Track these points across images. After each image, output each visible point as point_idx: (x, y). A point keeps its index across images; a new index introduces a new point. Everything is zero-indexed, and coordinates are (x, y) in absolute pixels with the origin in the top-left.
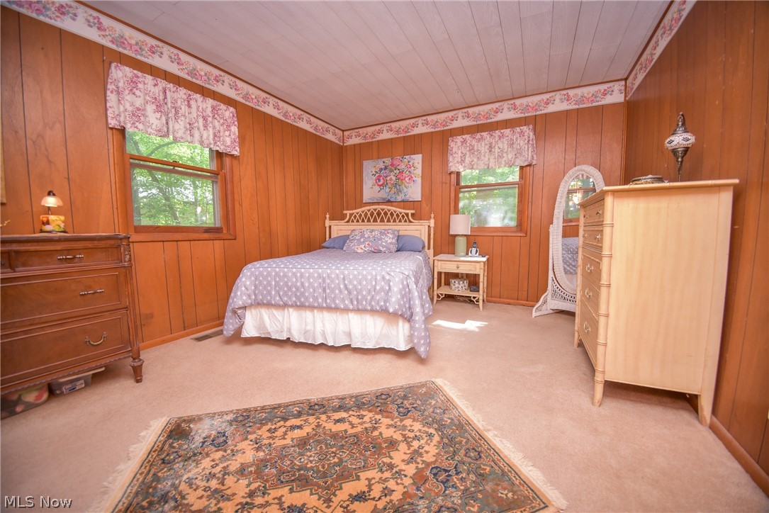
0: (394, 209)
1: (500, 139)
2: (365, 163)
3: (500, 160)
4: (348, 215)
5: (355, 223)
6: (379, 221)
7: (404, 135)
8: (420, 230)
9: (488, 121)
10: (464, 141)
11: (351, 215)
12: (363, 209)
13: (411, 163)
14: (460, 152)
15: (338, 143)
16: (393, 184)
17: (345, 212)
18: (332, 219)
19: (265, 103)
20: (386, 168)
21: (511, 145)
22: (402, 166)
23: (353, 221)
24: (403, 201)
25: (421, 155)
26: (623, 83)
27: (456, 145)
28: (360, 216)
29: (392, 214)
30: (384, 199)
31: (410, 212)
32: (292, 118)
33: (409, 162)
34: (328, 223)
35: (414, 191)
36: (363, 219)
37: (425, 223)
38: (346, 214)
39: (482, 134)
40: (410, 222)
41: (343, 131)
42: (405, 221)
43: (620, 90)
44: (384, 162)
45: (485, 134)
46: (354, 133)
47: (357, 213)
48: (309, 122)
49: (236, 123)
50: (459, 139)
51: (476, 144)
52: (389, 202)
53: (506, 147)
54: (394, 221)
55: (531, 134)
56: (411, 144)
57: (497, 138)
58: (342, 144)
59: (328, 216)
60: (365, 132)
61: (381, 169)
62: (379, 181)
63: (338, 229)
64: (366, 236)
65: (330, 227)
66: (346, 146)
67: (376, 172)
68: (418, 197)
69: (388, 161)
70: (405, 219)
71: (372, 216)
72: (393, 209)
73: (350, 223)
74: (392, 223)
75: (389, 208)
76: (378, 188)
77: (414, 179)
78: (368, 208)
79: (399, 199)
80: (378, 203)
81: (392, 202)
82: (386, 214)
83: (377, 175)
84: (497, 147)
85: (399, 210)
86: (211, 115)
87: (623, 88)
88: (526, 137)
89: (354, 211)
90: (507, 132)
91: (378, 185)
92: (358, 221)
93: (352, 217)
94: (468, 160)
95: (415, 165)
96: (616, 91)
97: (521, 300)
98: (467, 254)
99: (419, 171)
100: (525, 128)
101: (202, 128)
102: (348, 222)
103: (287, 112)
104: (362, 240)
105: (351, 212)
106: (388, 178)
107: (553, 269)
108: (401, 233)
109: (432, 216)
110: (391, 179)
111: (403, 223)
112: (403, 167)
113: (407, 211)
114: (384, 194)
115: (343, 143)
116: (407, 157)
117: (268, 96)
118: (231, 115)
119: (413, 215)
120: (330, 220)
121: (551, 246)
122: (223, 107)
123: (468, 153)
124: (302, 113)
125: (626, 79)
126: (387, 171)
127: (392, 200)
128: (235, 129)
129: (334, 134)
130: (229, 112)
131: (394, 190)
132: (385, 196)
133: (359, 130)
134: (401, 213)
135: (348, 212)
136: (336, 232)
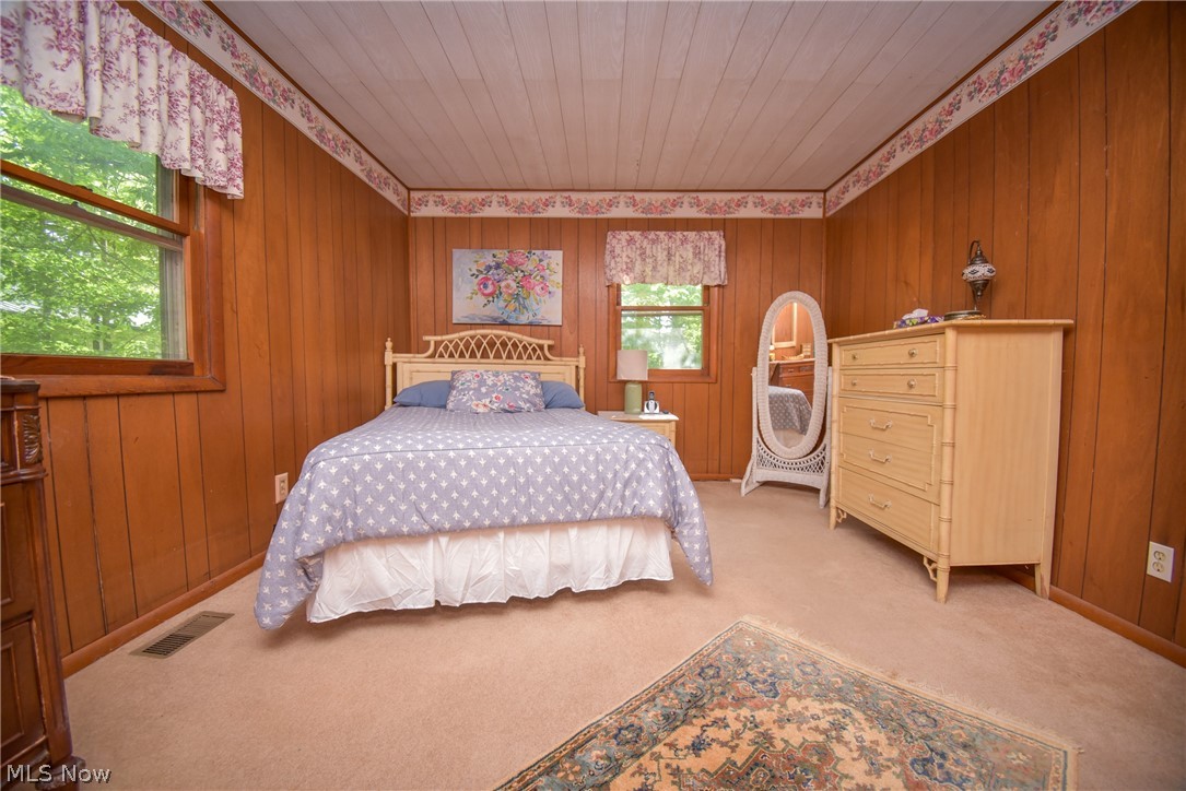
0: (520, 336)
1: (682, 244)
2: (457, 253)
3: (684, 274)
4: (432, 344)
5: (446, 359)
6: (491, 356)
7: (531, 216)
8: (563, 374)
9: (663, 216)
10: (631, 241)
11: (437, 344)
12: (462, 334)
13: (544, 263)
14: (624, 255)
15: (402, 209)
16: (511, 294)
17: (426, 338)
18: (395, 350)
19: (286, 100)
20: (498, 266)
21: (697, 254)
22: (529, 266)
23: (441, 356)
24: (531, 325)
25: (561, 252)
26: (822, 195)
27: (618, 242)
28: (456, 346)
29: (515, 346)
30: (495, 319)
31: (546, 343)
32: (332, 143)
33: (541, 260)
34: (389, 358)
35: (550, 309)
36: (462, 352)
37: (572, 362)
38: (429, 342)
39: (658, 233)
40: (547, 359)
41: (409, 190)
42: (539, 358)
43: (819, 203)
44: (494, 256)
45: (662, 234)
46: (431, 197)
47: (451, 342)
48: (359, 160)
49: (238, 125)
50: (624, 235)
51: (649, 246)
52: (504, 324)
53: (691, 255)
54: (520, 357)
55: (723, 243)
56: (546, 232)
57: (678, 243)
58: (406, 213)
59: (389, 344)
60: (456, 199)
61: (489, 268)
62: (486, 287)
63: (413, 370)
64: (489, 382)
65: (394, 366)
66: (415, 218)
67: (478, 270)
68: (557, 319)
69: (502, 255)
70: (537, 353)
71: (479, 347)
72: (516, 336)
73: (437, 359)
74: (515, 361)
75: (510, 334)
76: (483, 300)
77: (550, 289)
78: (472, 332)
79: (524, 319)
80: (483, 325)
81: (510, 324)
82: (504, 344)
83: (481, 276)
84: (677, 254)
85: (527, 339)
86: (187, 93)
87: (821, 201)
88: (717, 247)
89: (444, 337)
90: (692, 235)
91: (484, 294)
92: (451, 356)
93: (441, 349)
94: (638, 267)
95: (553, 266)
96: (814, 205)
97: (712, 473)
98: (643, 410)
99: (558, 278)
100: (714, 234)
101: (165, 117)
102: (432, 356)
103: (323, 130)
104: (484, 390)
105: (439, 338)
106: (503, 284)
107: (759, 428)
108: (543, 378)
109: (581, 350)
110: (508, 286)
111: (534, 361)
112: (531, 267)
113: (541, 342)
114: (495, 309)
115: (409, 211)
116: (538, 252)
117: (293, 88)
118: (228, 105)
119: (550, 347)
120: (394, 352)
121: (754, 395)
122: (212, 82)
123: (639, 258)
124: (349, 139)
125: (825, 191)
126: (499, 271)
127: (510, 321)
128: (236, 139)
129: (396, 192)
130: (224, 99)
131: (513, 305)
132: (497, 314)
133: (444, 193)
134: (530, 345)
135: (432, 339)
136: (407, 375)
